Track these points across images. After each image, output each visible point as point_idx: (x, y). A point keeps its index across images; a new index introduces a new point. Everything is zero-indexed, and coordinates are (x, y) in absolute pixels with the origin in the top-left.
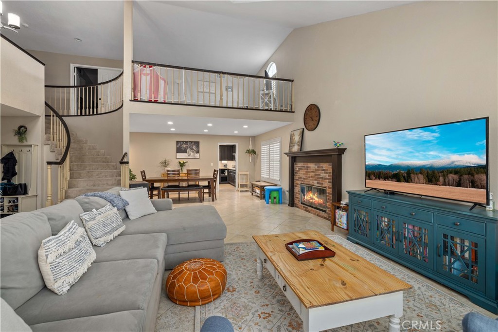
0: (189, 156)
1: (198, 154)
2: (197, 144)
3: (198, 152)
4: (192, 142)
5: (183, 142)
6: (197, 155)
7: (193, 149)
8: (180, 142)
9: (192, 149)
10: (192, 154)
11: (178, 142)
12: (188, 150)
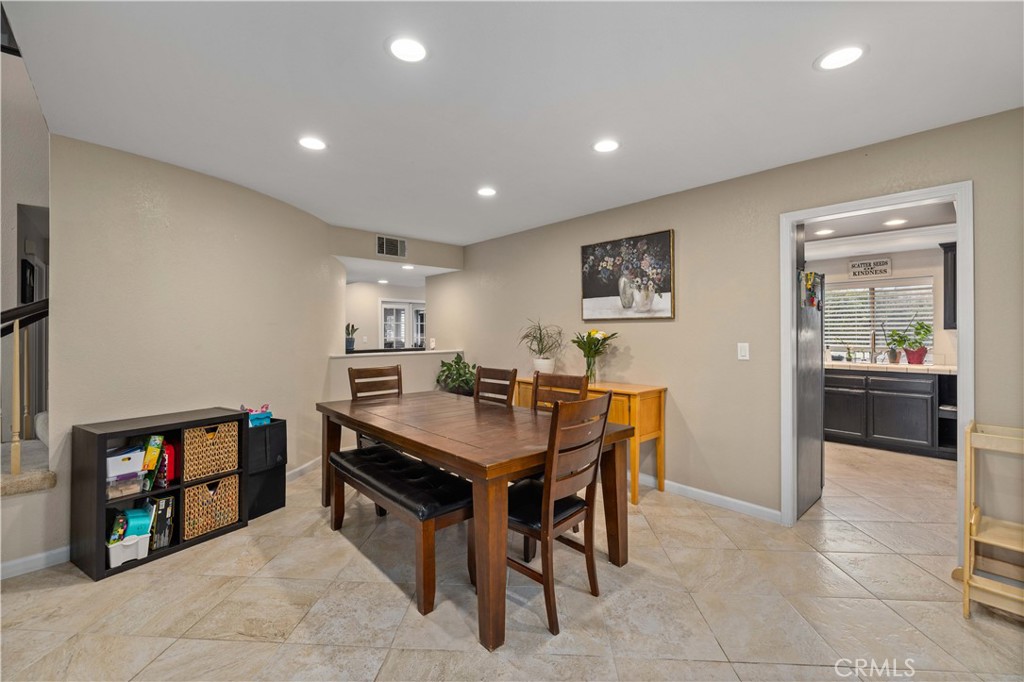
0: (627, 306)
1: (667, 296)
2: (661, 244)
3: (665, 286)
4: (636, 240)
5: (603, 245)
6: (662, 303)
7: (643, 274)
8: (593, 247)
9: (639, 273)
10: (638, 296)
11: (586, 251)
12: (623, 281)
